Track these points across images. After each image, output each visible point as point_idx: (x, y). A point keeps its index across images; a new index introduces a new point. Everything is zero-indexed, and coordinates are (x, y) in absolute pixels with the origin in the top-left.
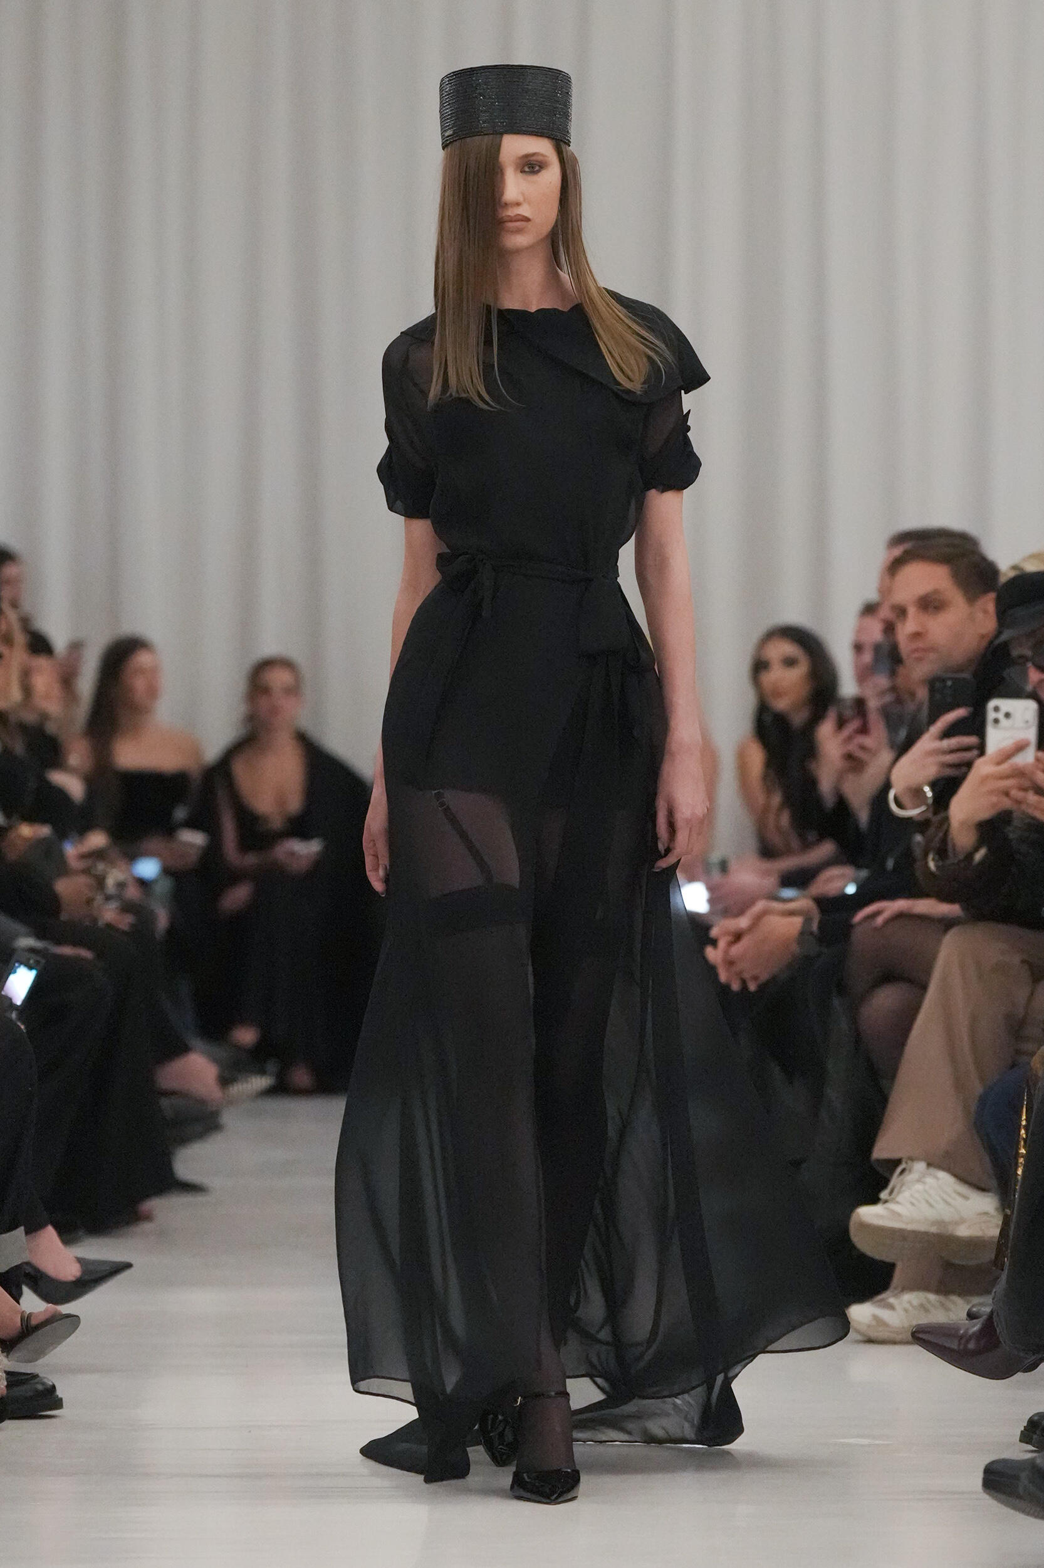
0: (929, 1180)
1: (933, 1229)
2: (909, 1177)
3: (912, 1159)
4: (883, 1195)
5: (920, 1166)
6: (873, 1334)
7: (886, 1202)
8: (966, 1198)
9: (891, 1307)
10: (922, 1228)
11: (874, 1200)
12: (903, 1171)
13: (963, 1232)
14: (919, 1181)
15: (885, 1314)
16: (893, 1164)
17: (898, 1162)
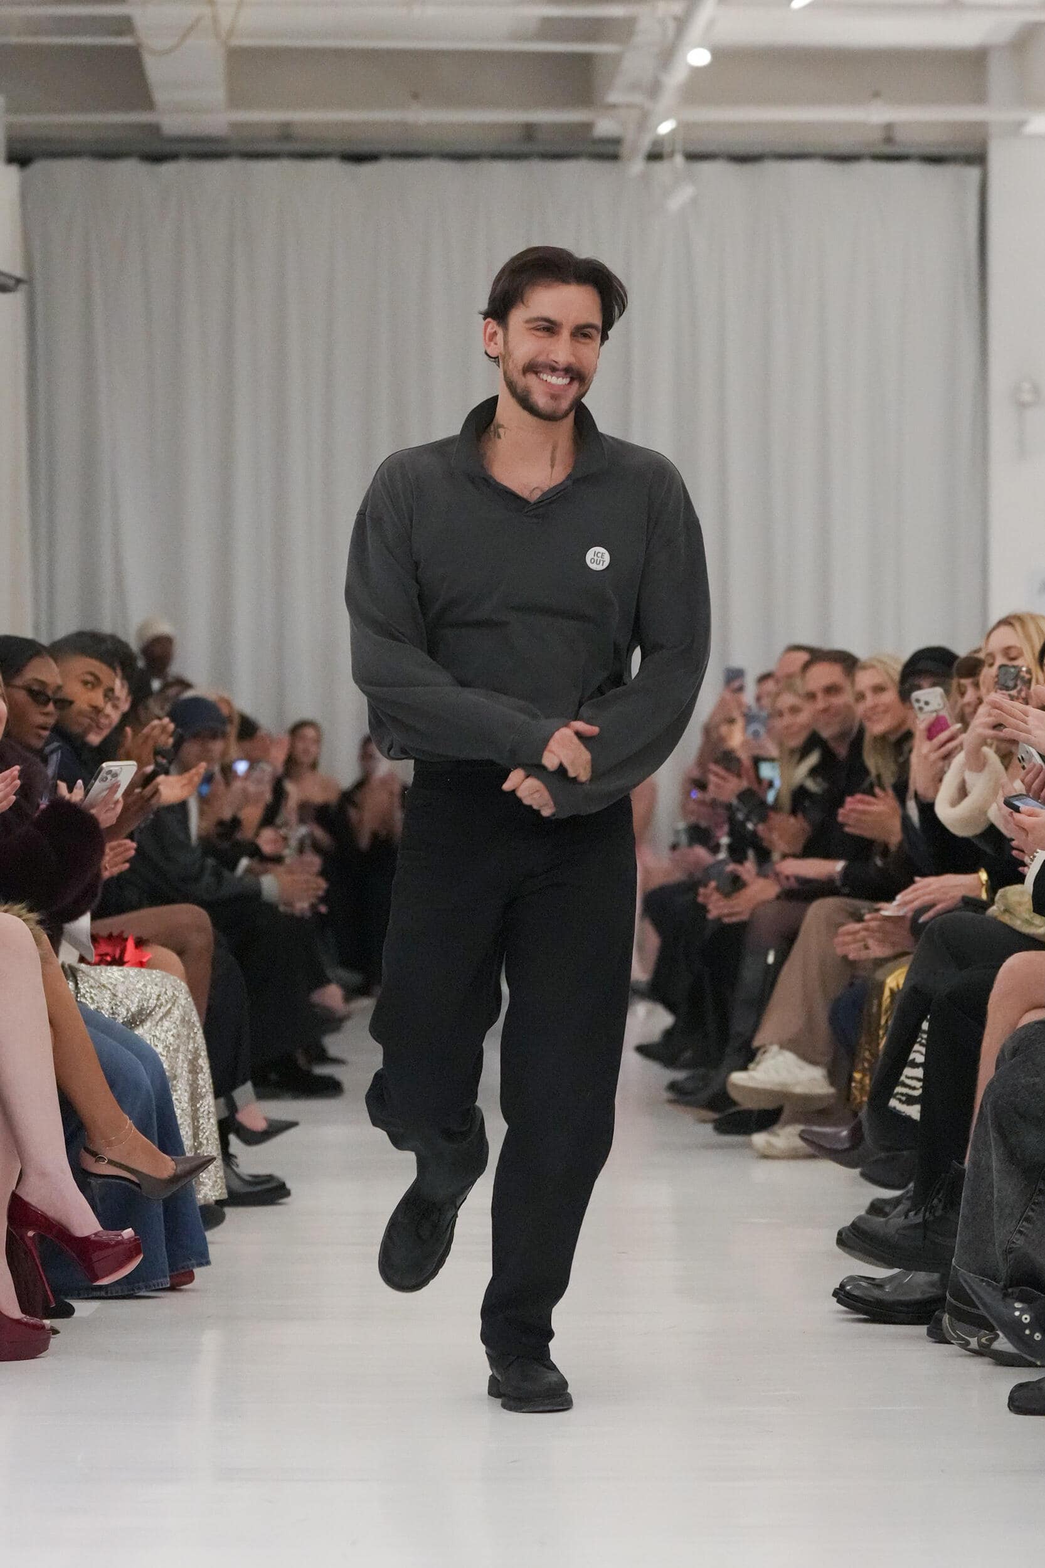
0: (780, 1058)
1: (777, 1088)
2: (767, 1055)
3: (771, 1044)
4: (751, 1066)
5: (775, 1048)
6: (767, 1152)
7: (754, 1070)
8: (801, 1068)
9: (778, 1135)
10: (768, 1087)
11: (744, 1068)
12: (765, 1052)
13: (798, 1090)
14: (773, 1058)
15: (774, 1140)
16: (758, 1049)
17: (764, 1046)
